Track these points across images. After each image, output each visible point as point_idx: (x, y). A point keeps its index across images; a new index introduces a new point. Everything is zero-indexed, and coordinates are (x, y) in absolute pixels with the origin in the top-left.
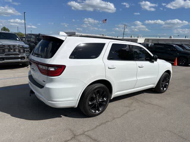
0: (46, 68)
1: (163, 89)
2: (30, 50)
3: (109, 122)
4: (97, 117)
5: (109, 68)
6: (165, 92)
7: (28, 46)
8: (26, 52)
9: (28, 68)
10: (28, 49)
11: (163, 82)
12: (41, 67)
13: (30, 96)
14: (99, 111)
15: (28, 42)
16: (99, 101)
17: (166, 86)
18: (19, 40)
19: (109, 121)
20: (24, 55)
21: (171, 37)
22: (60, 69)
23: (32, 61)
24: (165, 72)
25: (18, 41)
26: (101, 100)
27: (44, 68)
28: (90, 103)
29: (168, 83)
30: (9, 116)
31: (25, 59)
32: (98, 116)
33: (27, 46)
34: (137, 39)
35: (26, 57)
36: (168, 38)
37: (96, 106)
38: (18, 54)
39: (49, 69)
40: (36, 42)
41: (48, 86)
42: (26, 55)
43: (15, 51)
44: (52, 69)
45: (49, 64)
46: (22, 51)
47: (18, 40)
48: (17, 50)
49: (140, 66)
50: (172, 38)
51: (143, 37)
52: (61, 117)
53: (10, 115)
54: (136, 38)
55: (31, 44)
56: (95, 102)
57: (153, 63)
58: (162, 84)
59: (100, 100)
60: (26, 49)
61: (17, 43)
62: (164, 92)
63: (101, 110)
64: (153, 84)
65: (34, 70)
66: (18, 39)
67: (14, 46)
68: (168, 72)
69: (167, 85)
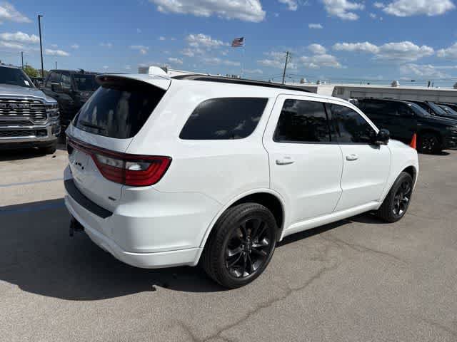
0: (117, 164)
1: (398, 213)
2: (59, 111)
3: (278, 302)
4: (246, 287)
5: (278, 164)
6: (401, 220)
7: (55, 101)
8: (50, 116)
9: (54, 157)
10: (54, 110)
11: (397, 194)
12: (103, 160)
13: (71, 235)
14: (250, 274)
15: (53, 90)
16: (252, 248)
17: (403, 205)
18: (31, 86)
19: (278, 300)
20: (45, 124)
21: (394, 84)
22: (156, 167)
23: (74, 143)
24: (403, 171)
25: (28, 89)
26: (256, 243)
27: (113, 163)
28: (230, 255)
29: (409, 198)
30: (15, 288)
31: (46, 135)
32: (249, 285)
33: (52, 101)
34: (316, 88)
35: (49, 129)
36: (389, 87)
37: (243, 260)
38: (29, 122)
39: (127, 167)
40: (73, 92)
41: (124, 211)
42: (49, 124)
43: (20, 113)
44: (135, 167)
45: (127, 152)
46: (39, 114)
47: (27, 86)
48: (26, 112)
49: (351, 158)
50: (398, 87)
51: (329, 82)
52: (154, 289)
53: (16, 286)
54: (313, 85)
55: (61, 97)
56: (241, 249)
57: (378, 150)
58: (396, 200)
59: (255, 246)
60: (48, 110)
61: (26, 94)
62: (399, 219)
63: (255, 269)
64: (376, 201)
65: (83, 168)
66: (27, 83)
67: (19, 101)
68: (410, 170)
69: (405, 202)
